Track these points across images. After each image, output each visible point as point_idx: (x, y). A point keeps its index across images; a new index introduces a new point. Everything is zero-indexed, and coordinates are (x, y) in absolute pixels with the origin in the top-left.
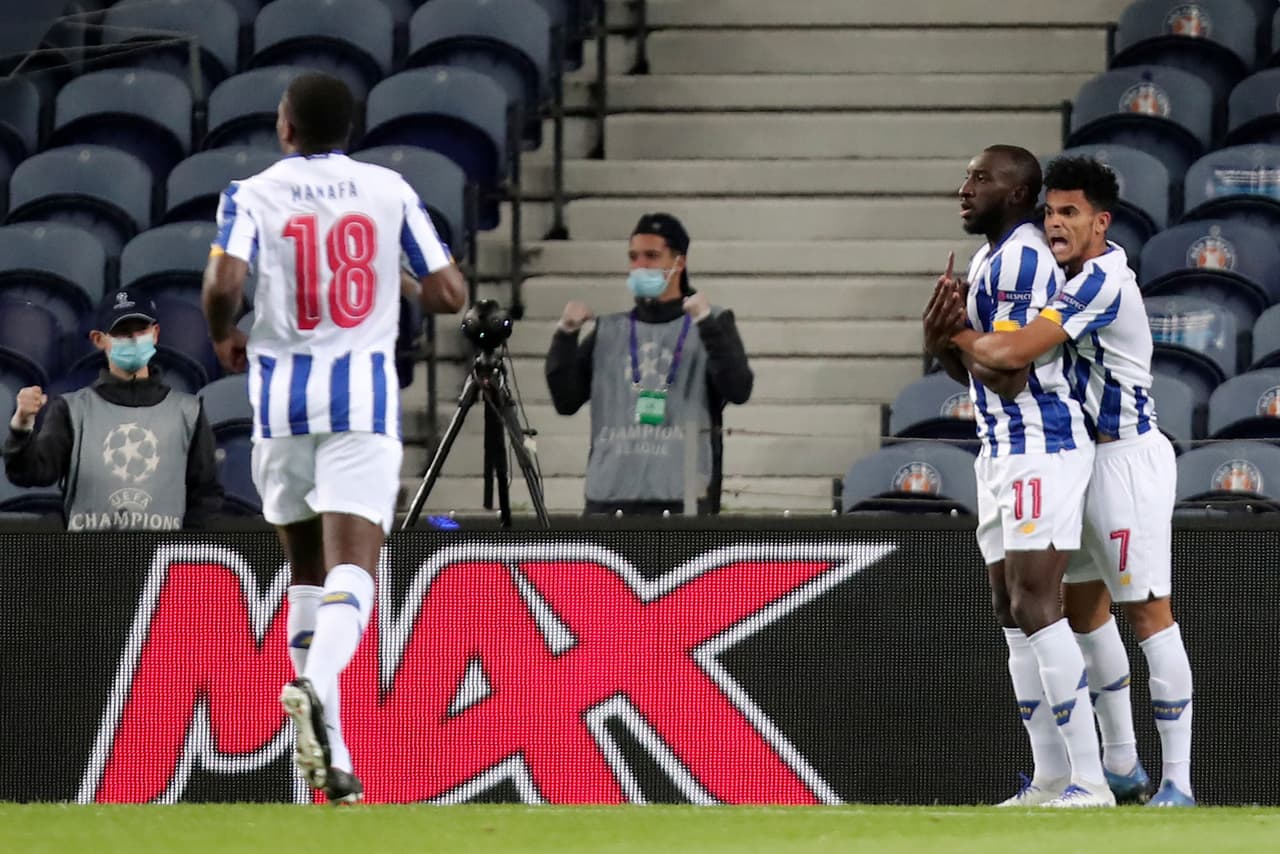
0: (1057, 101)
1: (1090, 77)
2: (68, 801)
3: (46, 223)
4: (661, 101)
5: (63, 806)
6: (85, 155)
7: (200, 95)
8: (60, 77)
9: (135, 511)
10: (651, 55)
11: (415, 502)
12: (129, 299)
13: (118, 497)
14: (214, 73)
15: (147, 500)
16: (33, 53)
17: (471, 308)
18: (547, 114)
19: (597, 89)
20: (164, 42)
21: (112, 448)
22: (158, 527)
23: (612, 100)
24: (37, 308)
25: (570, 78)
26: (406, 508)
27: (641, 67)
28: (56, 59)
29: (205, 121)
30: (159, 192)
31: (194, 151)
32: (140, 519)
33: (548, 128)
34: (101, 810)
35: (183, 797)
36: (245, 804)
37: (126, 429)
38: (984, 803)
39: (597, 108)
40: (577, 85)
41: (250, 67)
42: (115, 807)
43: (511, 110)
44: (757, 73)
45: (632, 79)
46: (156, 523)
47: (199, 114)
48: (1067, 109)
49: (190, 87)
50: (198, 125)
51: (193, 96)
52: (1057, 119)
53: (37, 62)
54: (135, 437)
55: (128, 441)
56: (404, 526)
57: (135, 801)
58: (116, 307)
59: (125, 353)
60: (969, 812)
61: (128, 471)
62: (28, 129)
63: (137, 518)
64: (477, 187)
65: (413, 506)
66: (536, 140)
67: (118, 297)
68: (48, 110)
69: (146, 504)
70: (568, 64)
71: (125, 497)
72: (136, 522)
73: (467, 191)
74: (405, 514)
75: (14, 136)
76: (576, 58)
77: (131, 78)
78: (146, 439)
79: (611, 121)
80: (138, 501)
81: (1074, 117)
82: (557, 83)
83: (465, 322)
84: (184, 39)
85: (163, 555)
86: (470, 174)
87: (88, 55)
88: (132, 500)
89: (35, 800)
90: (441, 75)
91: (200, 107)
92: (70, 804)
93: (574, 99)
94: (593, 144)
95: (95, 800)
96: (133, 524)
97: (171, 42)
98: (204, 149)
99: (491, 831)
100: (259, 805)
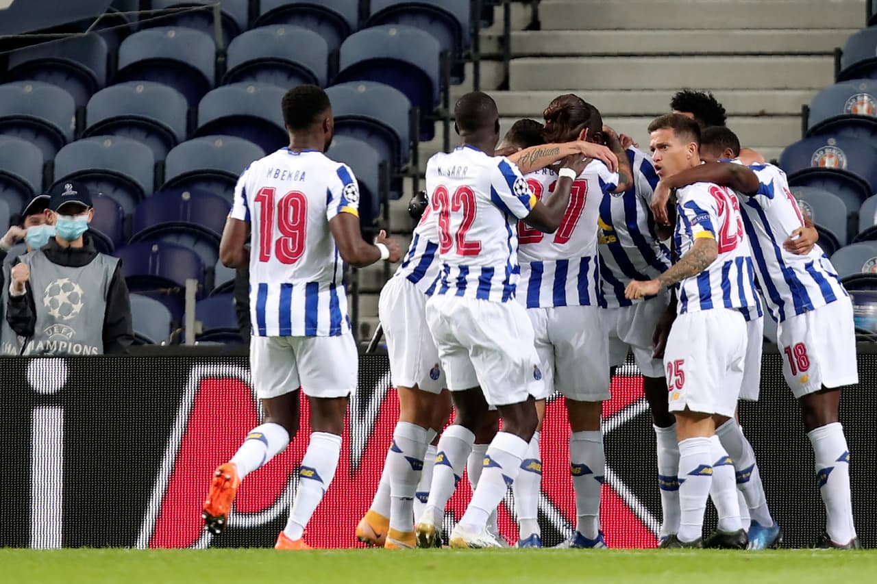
0: (831, 49)
1: (855, 31)
2: (131, 547)
3: (113, 137)
4: (549, 49)
5: (127, 550)
6: (140, 88)
7: (221, 45)
8: (122, 34)
9: (62, 341)
10: (542, 17)
11: (376, 334)
12: (73, 189)
13: (50, 330)
14: (232, 29)
15: (71, 333)
16: (102, 15)
17: (414, 196)
18: (468, 58)
19: (504, 40)
20: (195, 8)
21: (50, 296)
22: (78, 353)
23: (515, 48)
24: (106, 197)
25: (484, 32)
26: (369, 338)
27: (535, 25)
28: (120, 20)
29: (225, 64)
30: (192, 115)
31: (217, 86)
32: (65, 346)
33: (469, 68)
34: (154, 553)
35: (211, 544)
36: (256, 549)
37: (60, 282)
38: (781, 548)
39: (503, 54)
40: (490, 38)
41: (257, 26)
42: (163, 550)
43: (442, 55)
44: (616, 29)
45: (529, 33)
46: (77, 349)
47: (221, 59)
48: (838, 54)
49: (214, 39)
50: (220, 67)
51: (216, 45)
52: (831, 61)
53: (105, 22)
54: (66, 288)
55: (62, 291)
56: (367, 351)
57: (177, 547)
58: (63, 194)
59: (66, 226)
60: (772, 553)
61: (59, 312)
62: (99, 71)
63: (63, 345)
64: (418, 111)
65: (374, 337)
66: (461, 77)
67: (66, 187)
68: (113, 57)
69: (70, 336)
70: (482, 22)
71: (55, 330)
72: (62, 348)
73: (411, 113)
74: (368, 343)
75: (89, 74)
76: (489, 19)
77: (172, 33)
78: (75, 290)
79: (513, 63)
80: (65, 334)
81: (843, 60)
82: (476, 37)
83: (411, 207)
84: (210, 6)
85: (197, 372)
86: (414, 102)
87: (141, 17)
88: (60, 333)
89: (106, 546)
90: (392, 31)
91: (221, 54)
92: (132, 549)
93: (487, 47)
94: (501, 79)
95: (149, 547)
96: (60, 350)
97: (200, 8)
98: (224, 84)
99: (431, 568)
100: (265, 549)
